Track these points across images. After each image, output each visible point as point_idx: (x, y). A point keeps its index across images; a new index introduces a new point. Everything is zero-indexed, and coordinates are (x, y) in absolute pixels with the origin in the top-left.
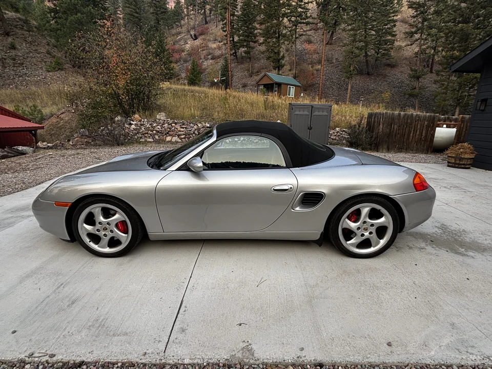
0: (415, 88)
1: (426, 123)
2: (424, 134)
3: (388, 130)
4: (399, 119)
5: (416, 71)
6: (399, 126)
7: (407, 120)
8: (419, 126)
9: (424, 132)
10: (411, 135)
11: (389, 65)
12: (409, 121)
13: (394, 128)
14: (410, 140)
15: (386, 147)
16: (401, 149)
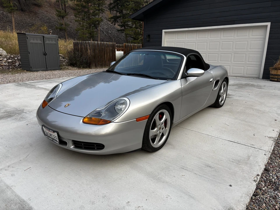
0: (63, 25)
1: (111, 48)
2: (111, 55)
3: (94, 54)
4: (98, 46)
5: (60, 12)
6: (99, 51)
7: (102, 47)
8: (108, 50)
9: (111, 54)
10: (106, 56)
11: (35, 5)
12: (103, 47)
13: (96, 52)
14: (106, 59)
15: (94, 65)
16: (102, 65)
